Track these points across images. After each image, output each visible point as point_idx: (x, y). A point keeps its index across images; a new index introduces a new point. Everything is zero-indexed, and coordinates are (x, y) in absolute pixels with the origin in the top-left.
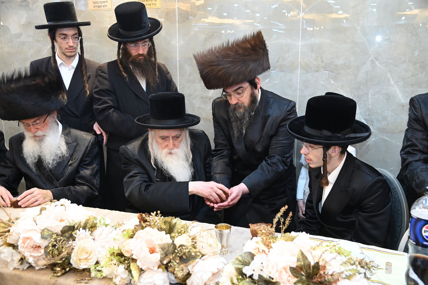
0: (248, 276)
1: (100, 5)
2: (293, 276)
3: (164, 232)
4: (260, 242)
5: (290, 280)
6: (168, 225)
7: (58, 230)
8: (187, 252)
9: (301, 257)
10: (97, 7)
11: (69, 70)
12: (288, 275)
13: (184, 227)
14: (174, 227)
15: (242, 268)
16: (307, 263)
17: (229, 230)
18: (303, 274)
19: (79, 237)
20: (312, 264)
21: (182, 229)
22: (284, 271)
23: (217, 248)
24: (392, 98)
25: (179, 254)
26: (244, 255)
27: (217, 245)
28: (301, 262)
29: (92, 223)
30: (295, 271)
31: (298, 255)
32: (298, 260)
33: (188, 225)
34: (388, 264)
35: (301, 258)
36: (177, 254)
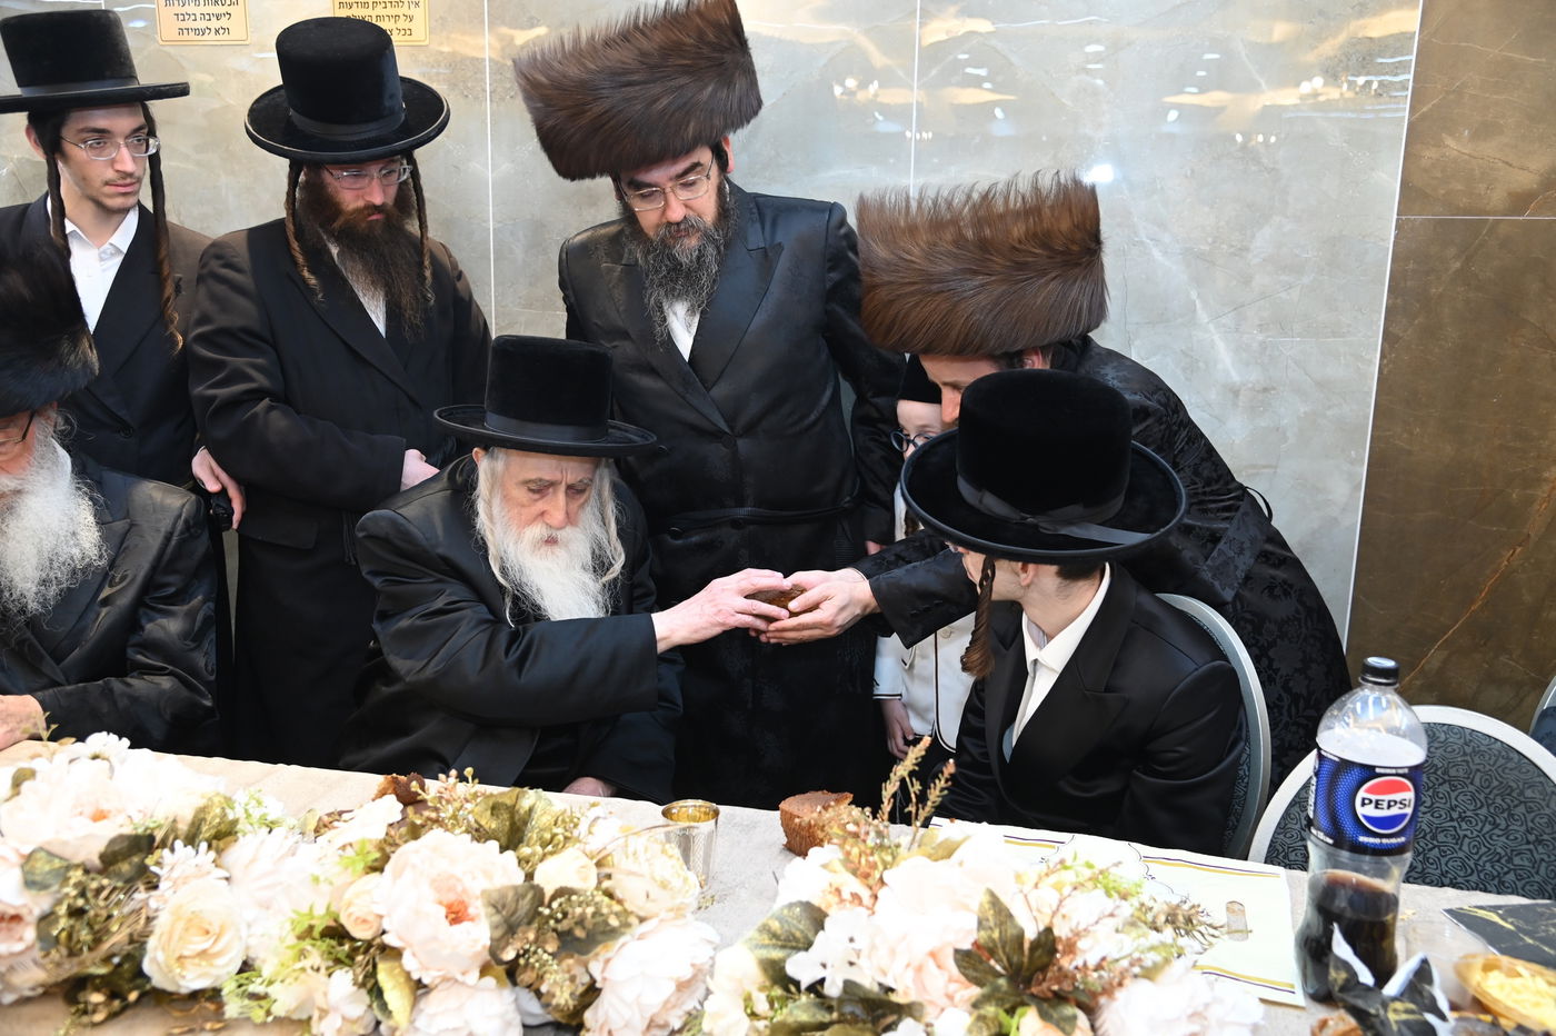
0: (803, 986)
1: (201, 24)
2: (963, 978)
3: (494, 845)
4: (839, 867)
5: (955, 992)
6: (506, 816)
7: (91, 852)
8: (589, 916)
9: (992, 912)
10: (192, 34)
11: (102, 259)
12: (946, 978)
13: (563, 821)
14: (525, 823)
15: (783, 960)
16: (1011, 932)
17: (714, 821)
18: (998, 968)
19: (175, 874)
20: (1030, 934)
21: (555, 830)
22: (931, 964)
23: (687, 892)
24: (1201, 364)
25: (557, 921)
26: (786, 912)
27: (685, 880)
28: (991, 928)
29: (218, 820)
30: (970, 962)
31: (981, 905)
32: (981, 924)
33: (579, 815)
34: (1234, 907)
35: (991, 918)
36: (547, 922)
